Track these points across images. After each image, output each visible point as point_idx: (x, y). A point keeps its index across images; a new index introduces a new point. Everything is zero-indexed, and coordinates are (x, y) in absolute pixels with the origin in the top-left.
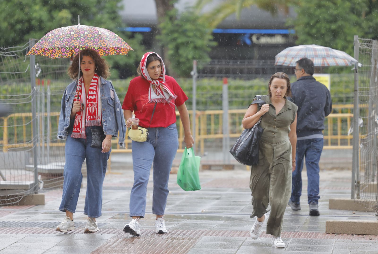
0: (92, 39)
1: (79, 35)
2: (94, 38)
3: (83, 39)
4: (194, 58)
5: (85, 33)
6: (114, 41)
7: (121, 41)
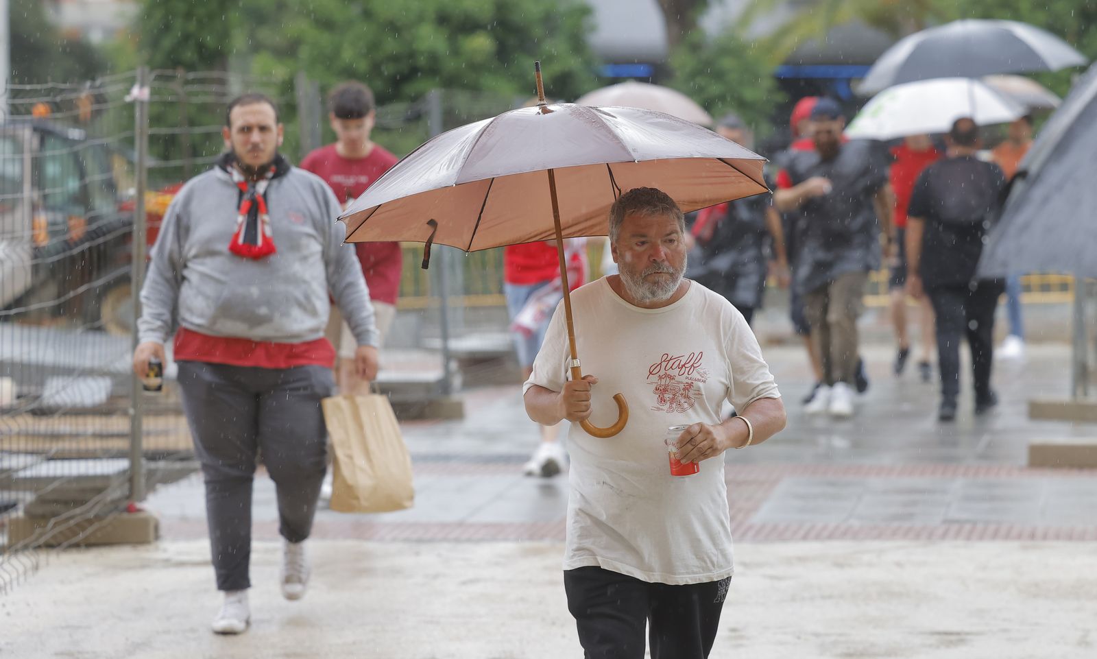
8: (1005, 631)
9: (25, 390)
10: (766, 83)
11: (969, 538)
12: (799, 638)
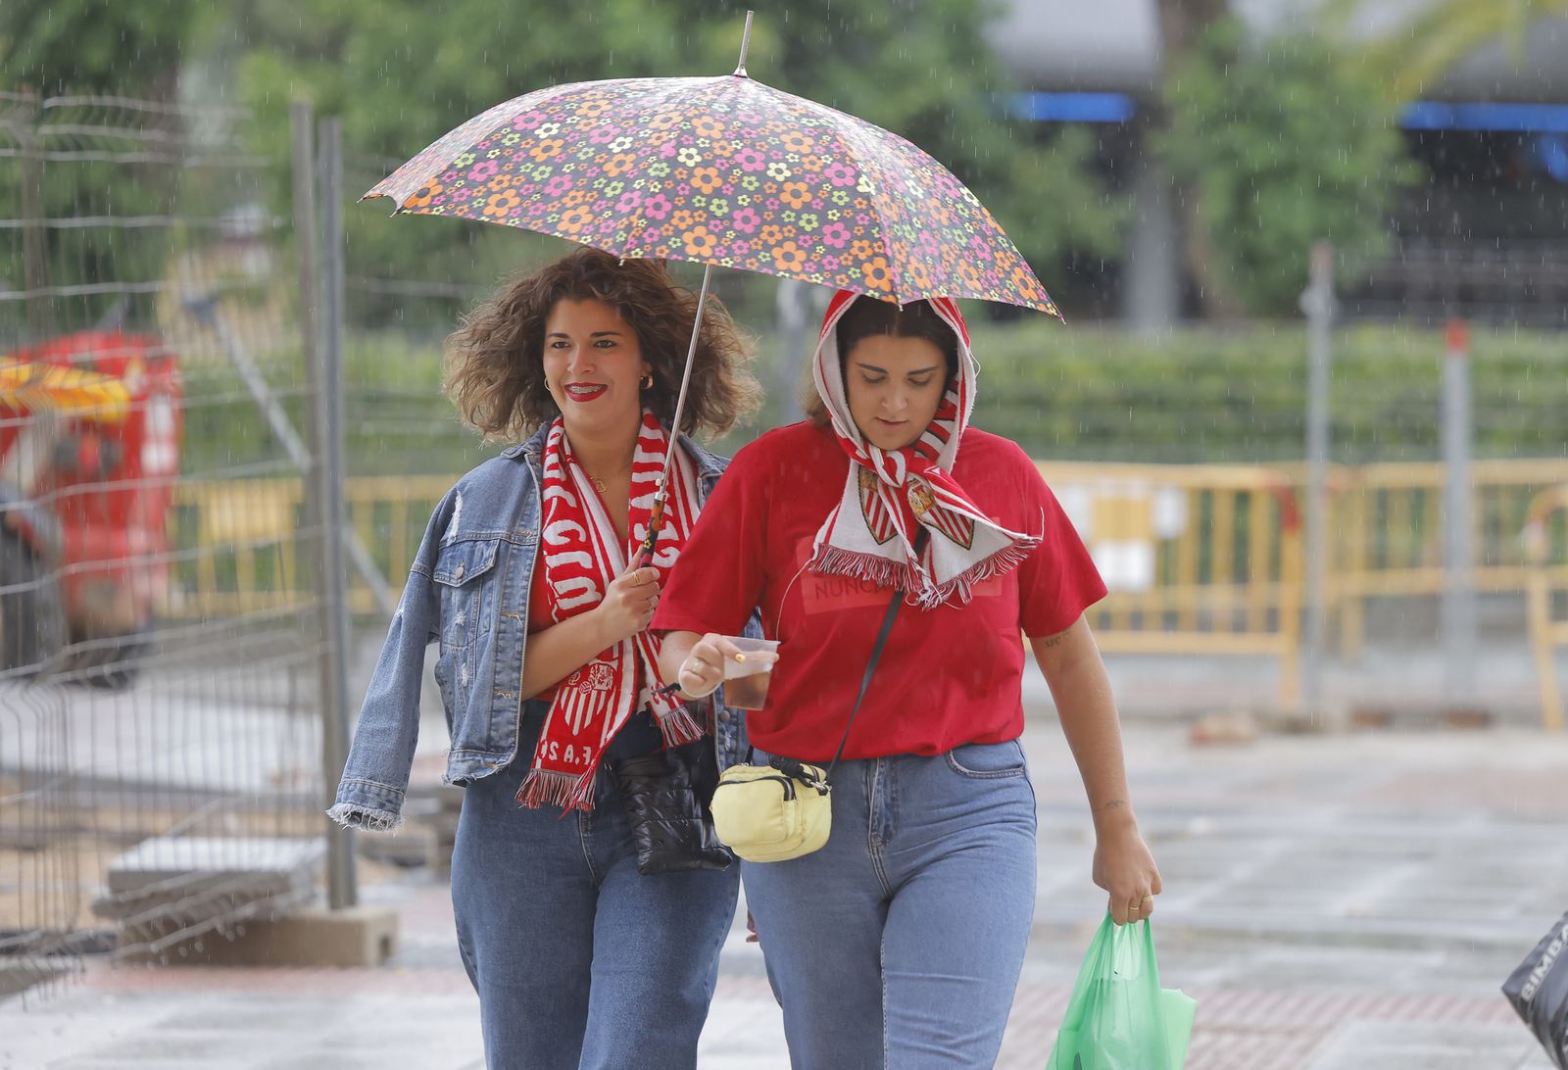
0: (809, 222)
1: (725, 182)
2: (823, 220)
3: (750, 212)
4: (1320, 233)
5: (773, 166)
6: (945, 248)
7: (994, 249)
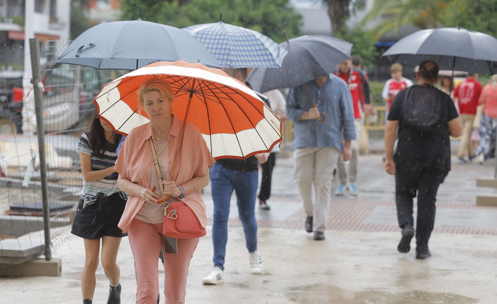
8: (466, 270)
9: (76, 162)
10: (372, 48)
11: (452, 233)
12: (383, 270)
